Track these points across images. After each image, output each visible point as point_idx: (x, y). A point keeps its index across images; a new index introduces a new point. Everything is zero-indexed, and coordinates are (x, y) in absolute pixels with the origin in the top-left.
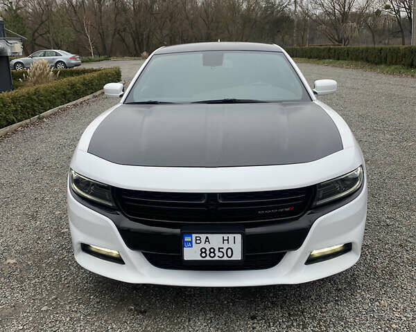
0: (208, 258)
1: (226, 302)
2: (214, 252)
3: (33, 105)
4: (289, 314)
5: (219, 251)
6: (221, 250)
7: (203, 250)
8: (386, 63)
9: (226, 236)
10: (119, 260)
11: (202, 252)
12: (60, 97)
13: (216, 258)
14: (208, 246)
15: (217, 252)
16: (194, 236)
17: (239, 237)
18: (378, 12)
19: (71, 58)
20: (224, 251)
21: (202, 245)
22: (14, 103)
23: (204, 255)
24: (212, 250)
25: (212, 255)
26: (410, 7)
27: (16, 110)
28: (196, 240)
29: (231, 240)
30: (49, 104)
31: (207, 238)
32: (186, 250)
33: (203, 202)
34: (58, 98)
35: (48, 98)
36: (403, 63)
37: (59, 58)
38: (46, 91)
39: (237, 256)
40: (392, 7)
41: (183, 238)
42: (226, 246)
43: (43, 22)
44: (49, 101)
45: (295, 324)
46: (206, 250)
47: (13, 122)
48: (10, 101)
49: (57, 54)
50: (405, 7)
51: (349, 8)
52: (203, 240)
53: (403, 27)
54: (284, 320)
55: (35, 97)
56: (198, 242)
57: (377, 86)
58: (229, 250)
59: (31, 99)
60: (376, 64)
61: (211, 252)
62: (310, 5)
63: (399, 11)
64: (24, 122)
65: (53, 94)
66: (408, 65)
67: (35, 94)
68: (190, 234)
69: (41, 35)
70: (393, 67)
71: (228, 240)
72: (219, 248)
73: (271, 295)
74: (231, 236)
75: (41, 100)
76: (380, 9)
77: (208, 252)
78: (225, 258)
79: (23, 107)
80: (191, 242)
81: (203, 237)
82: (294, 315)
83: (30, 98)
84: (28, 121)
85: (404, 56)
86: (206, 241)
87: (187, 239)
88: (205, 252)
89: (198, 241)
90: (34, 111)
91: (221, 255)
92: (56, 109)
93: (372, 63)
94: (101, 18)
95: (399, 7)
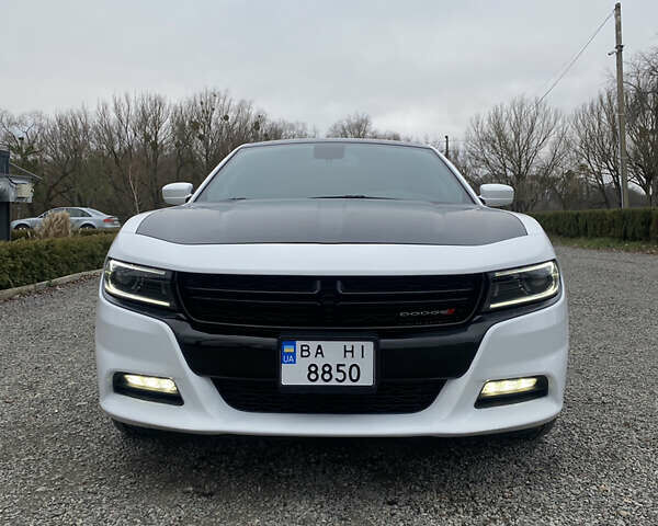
0: (320, 382)
1: (346, 485)
2: (329, 372)
3: (41, 265)
4: (451, 500)
5: (338, 371)
6: (341, 368)
7: (313, 369)
8: (586, 235)
9: (349, 345)
10: (175, 399)
11: (311, 372)
12: (85, 260)
13: (333, 383)
14: (320, 362)
15: (334, 372)
16: (299, 344)
17: (369, 346)
18: (570, 174)
19: (105, 221)
20: (346, 370)
21: (311, 359)
22: (13, 258)
23: (313, 376)
24: (327, 369)
25: (327, 376)
26: (616, 169)
27: (15, 269)
28: (302, 350)
29: (357, 351)
30: (66, 266)
31: (319, 347)
32: (285, 368)
33: (314, 293)
34: (82, 261)
35: (67, 258)
36: (611, 234)
37: (86, 220)
38: (65, 247)
39: (367, 379)
40: (589, 167)
42: (349, 362)
43: (65, 174)
44: (67, 263)
45: (461, 510)
46: (317, 368)
47: (8, 286)
48: (7, 253)
49: (84, 214)
50: (609, 168)
51: (527, 168)
52: (313, 351)
53: (609, 197)
54: (443, 505)
55: (46, 253)
56: (305, 354)
57: (575, 261)
58: (354, 369)
59: (41, 256)
60: (572, 237)
61: (324, 372)
62: (469, 163)
63: (600, 174)
64: (24, 288)
65: (74, 252)
66: (620, 237)
67: (47, 248)
68: (292, 342)
69: (60, 193)
70: (597, 240)
71: (352, 351)
72: (338, 366)
73: (421, 478)
74: (358, 345)
75: (55, 259)
76: (573, 169)
77: (320, 372)
78: (347, 382)
79: (26, 265)
80: (294, 354)
81: (313, 345)
82: (459, 500)
83: (38, 254)
84: (32, 287)
85: (613, 224)
86: (317, 353)
87: (288, 349)
88: (315, 372)
89: (305, 351)
90: (43, 274)
91: (340, 376)
92: (76, 276)
93: (565, 236)
94: (155, 170)
95: (600, 168)
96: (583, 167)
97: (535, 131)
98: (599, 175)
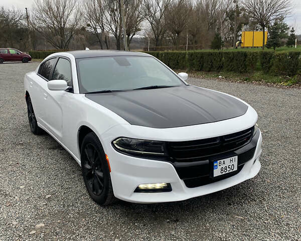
0: (224, 173)
6: (229, 167)
7: (222, 169)
13: (227, 172)
14: (224, 166)
16: (218, 161)
17: (236, 158)
18: (83, 29)
21: (221, 166)
31: (224, 161)
32: (215, 171)
33: (218, 142)
39: (236, 168)
40: (91, 25)
41: (213, 164)
42: (231, 164)
50: (99, 26)
53: (101, 39)
58: (233, 166)
61: (225, 169)
68: (216, 161)
71: (232, 160)
74: (233, 158)
76: (85, 26)
78: (231, 171)
80: (217, 165)
81: (222, 161)
86: (223, 163)
87: (215, 164)
89: (220, 164)
95: (96, 25)
96: (89, 25)
97: (66, 7)
98: (95, 29)
